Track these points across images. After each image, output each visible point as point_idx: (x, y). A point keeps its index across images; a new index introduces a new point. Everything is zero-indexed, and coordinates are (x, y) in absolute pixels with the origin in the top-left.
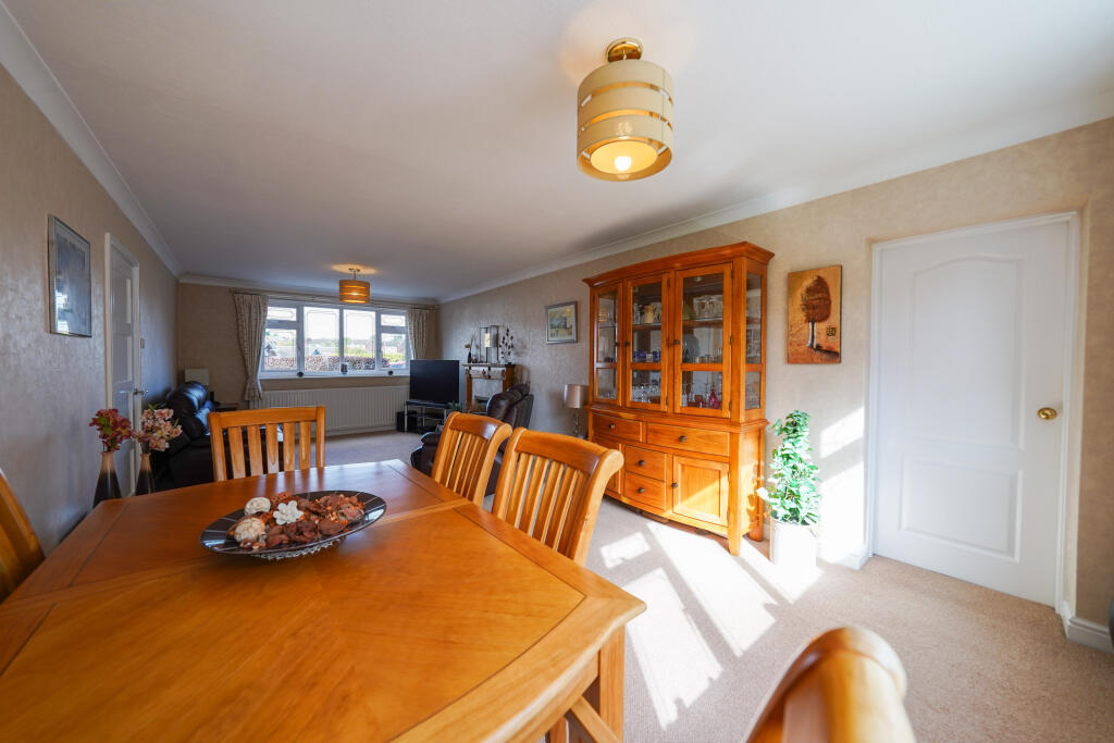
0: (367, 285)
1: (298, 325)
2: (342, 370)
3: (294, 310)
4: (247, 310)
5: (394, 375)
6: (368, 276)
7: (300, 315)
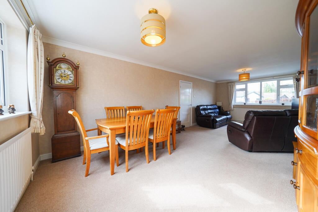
0: (248, 74)
1: (246, 90)
2: (259, 103)
3: (245, 85)
4: (230, 87)
5: (284, 105)
6: (249, 71)
7: (246, 86)
